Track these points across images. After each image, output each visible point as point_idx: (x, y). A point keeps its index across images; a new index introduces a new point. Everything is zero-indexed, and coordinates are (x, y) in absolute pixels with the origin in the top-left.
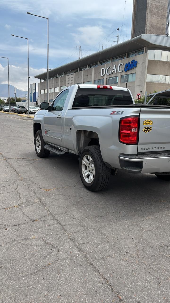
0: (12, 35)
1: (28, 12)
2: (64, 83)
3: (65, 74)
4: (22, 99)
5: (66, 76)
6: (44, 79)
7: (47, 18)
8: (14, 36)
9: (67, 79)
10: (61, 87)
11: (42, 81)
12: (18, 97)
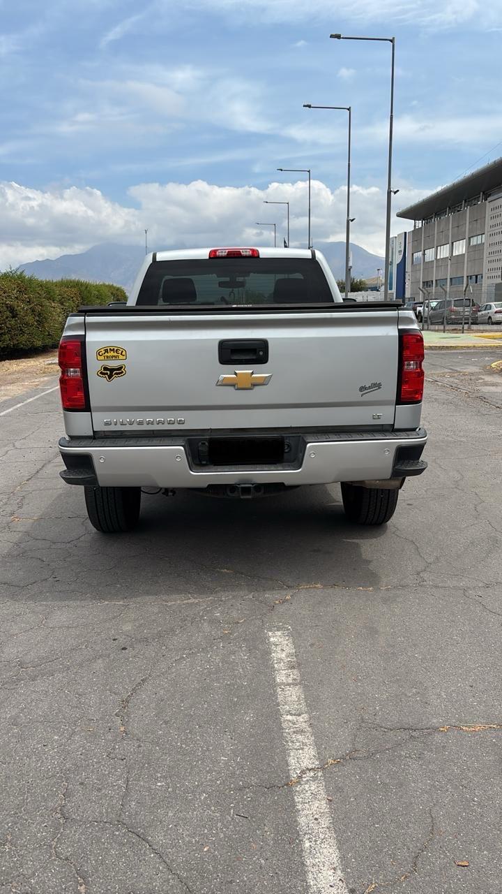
0: (304, 106)
1: (334, 34)
2: (479, 226)
3: (486, 196)
4: (369, 283)
5: (487, 202)
6: (424, 220)
7: (391, 38)
8: (309, 106)
9: (488, 213)
10: (469, 238)
11: (419, 224)
12: (357, 279)
